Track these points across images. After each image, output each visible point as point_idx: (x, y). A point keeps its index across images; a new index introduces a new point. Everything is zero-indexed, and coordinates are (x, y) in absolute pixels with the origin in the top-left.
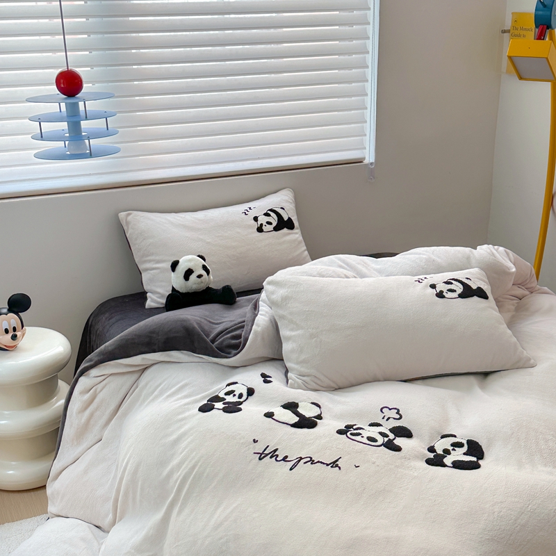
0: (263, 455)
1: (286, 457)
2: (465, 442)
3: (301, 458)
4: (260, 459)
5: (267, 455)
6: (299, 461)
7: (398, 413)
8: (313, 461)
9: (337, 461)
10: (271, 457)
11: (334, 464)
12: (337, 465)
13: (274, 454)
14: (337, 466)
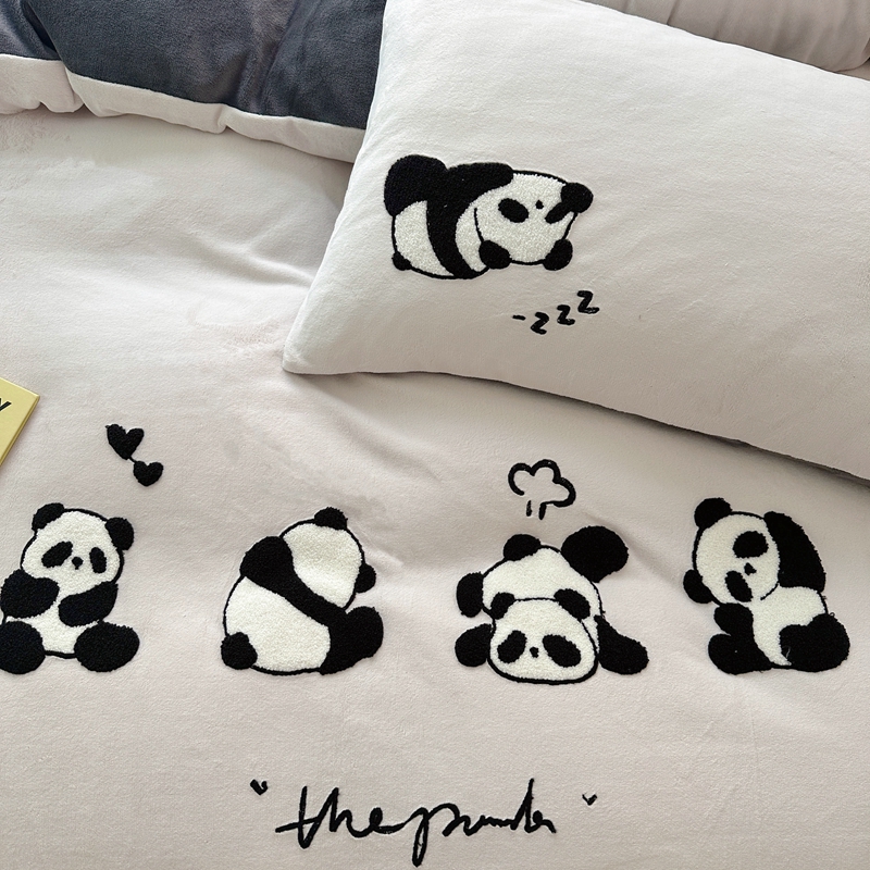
0: (307, 828)
1: (376, 815)
2: (761, 528)
3: (426, 815)
4: (305, 843)
5: (317, 821)
6: (424, 826)
7: (558, 479)
8: (467, 819)
9: (529, 798)
10: (334, 827)
11: (529, 817)
12: (538, 815)
13: (334, 814)
14: (539, 820)
